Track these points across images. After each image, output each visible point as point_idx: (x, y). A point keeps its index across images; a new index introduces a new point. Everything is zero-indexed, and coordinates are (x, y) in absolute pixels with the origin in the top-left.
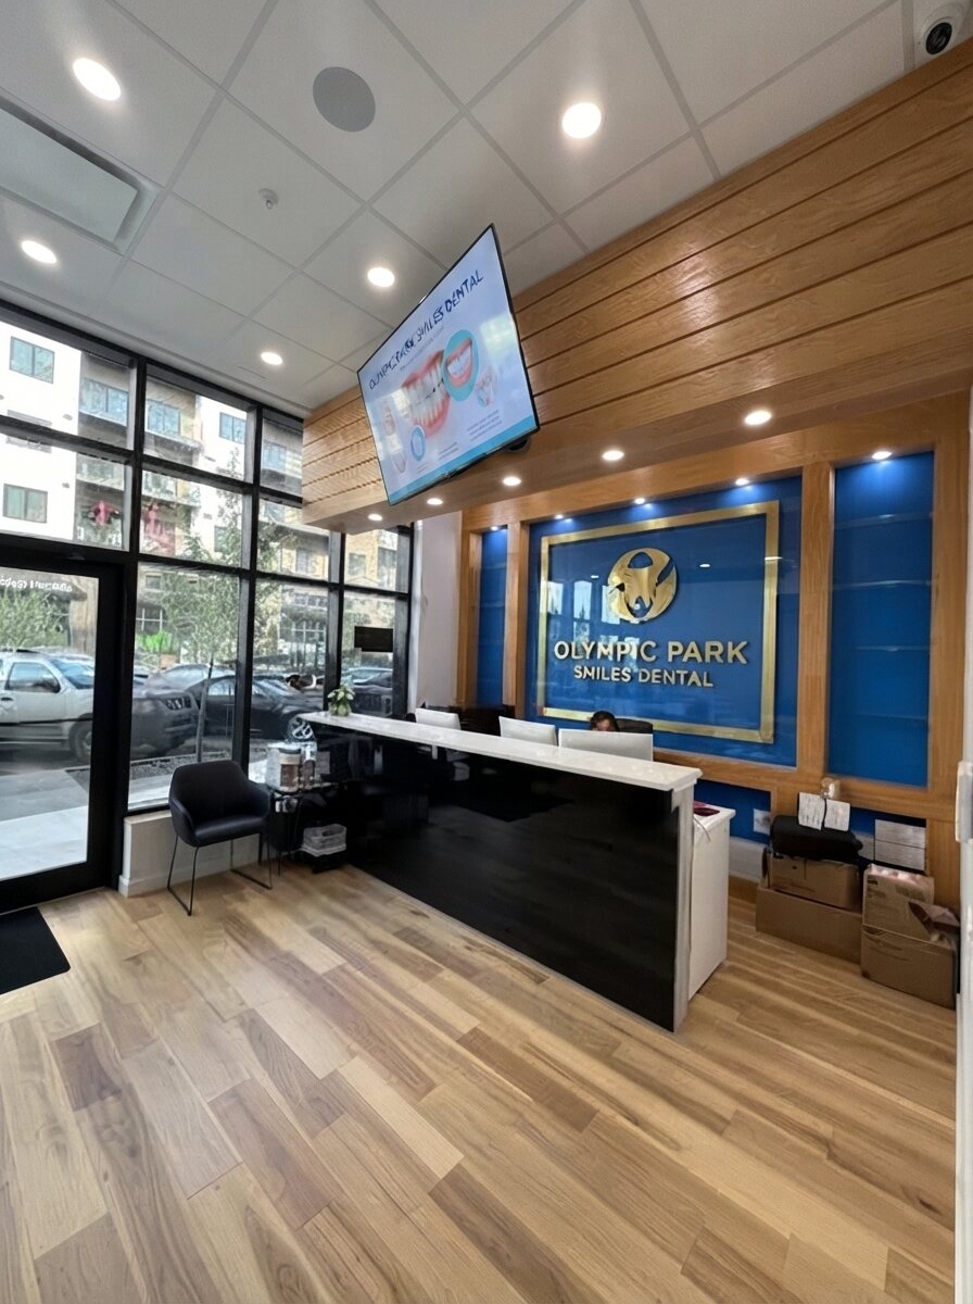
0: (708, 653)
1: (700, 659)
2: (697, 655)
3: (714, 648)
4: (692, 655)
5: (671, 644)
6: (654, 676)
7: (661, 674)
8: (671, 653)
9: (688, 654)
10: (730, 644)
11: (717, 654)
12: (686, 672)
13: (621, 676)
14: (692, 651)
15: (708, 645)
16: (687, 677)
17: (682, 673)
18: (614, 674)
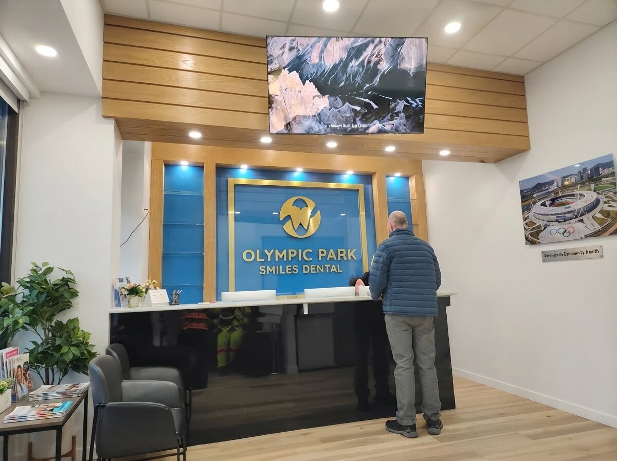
0: (340, 255)
1: (335, 259)
2: (334, 256)
3: (342, 252)
4: (332, 257)
5: (320, 251)
6: (312, 269)
7: (316, 267)
8: (320, 255)
9: (329, 256)
10: (349, 250)
11: (343, 255)
12: (329, 266)
13: (292, 270)
14: (332, 255)
15: (339, 250)
16: (330, 268)
17: (327, 266)
18: (288, 269)
